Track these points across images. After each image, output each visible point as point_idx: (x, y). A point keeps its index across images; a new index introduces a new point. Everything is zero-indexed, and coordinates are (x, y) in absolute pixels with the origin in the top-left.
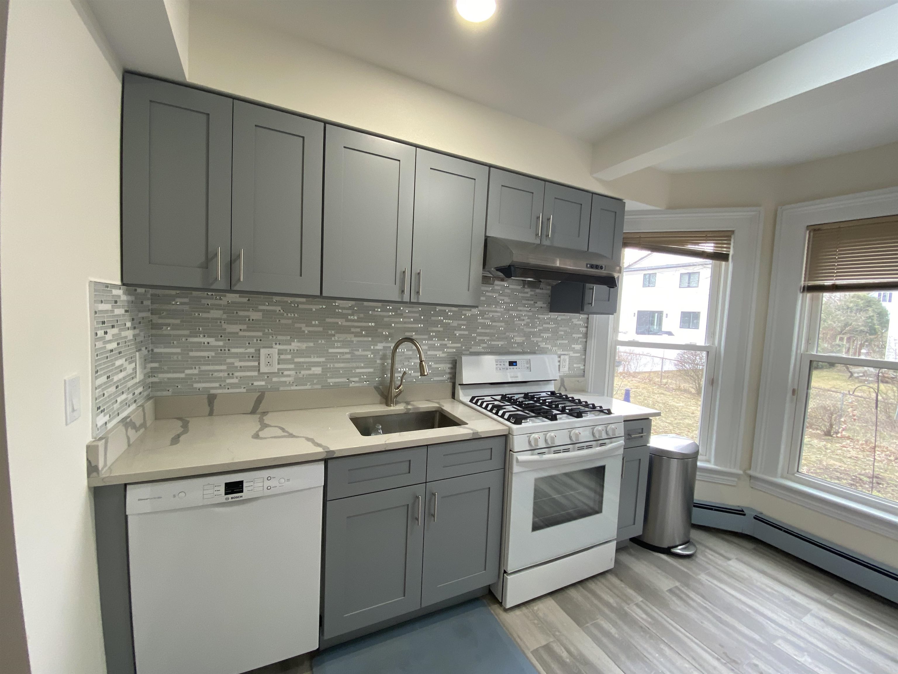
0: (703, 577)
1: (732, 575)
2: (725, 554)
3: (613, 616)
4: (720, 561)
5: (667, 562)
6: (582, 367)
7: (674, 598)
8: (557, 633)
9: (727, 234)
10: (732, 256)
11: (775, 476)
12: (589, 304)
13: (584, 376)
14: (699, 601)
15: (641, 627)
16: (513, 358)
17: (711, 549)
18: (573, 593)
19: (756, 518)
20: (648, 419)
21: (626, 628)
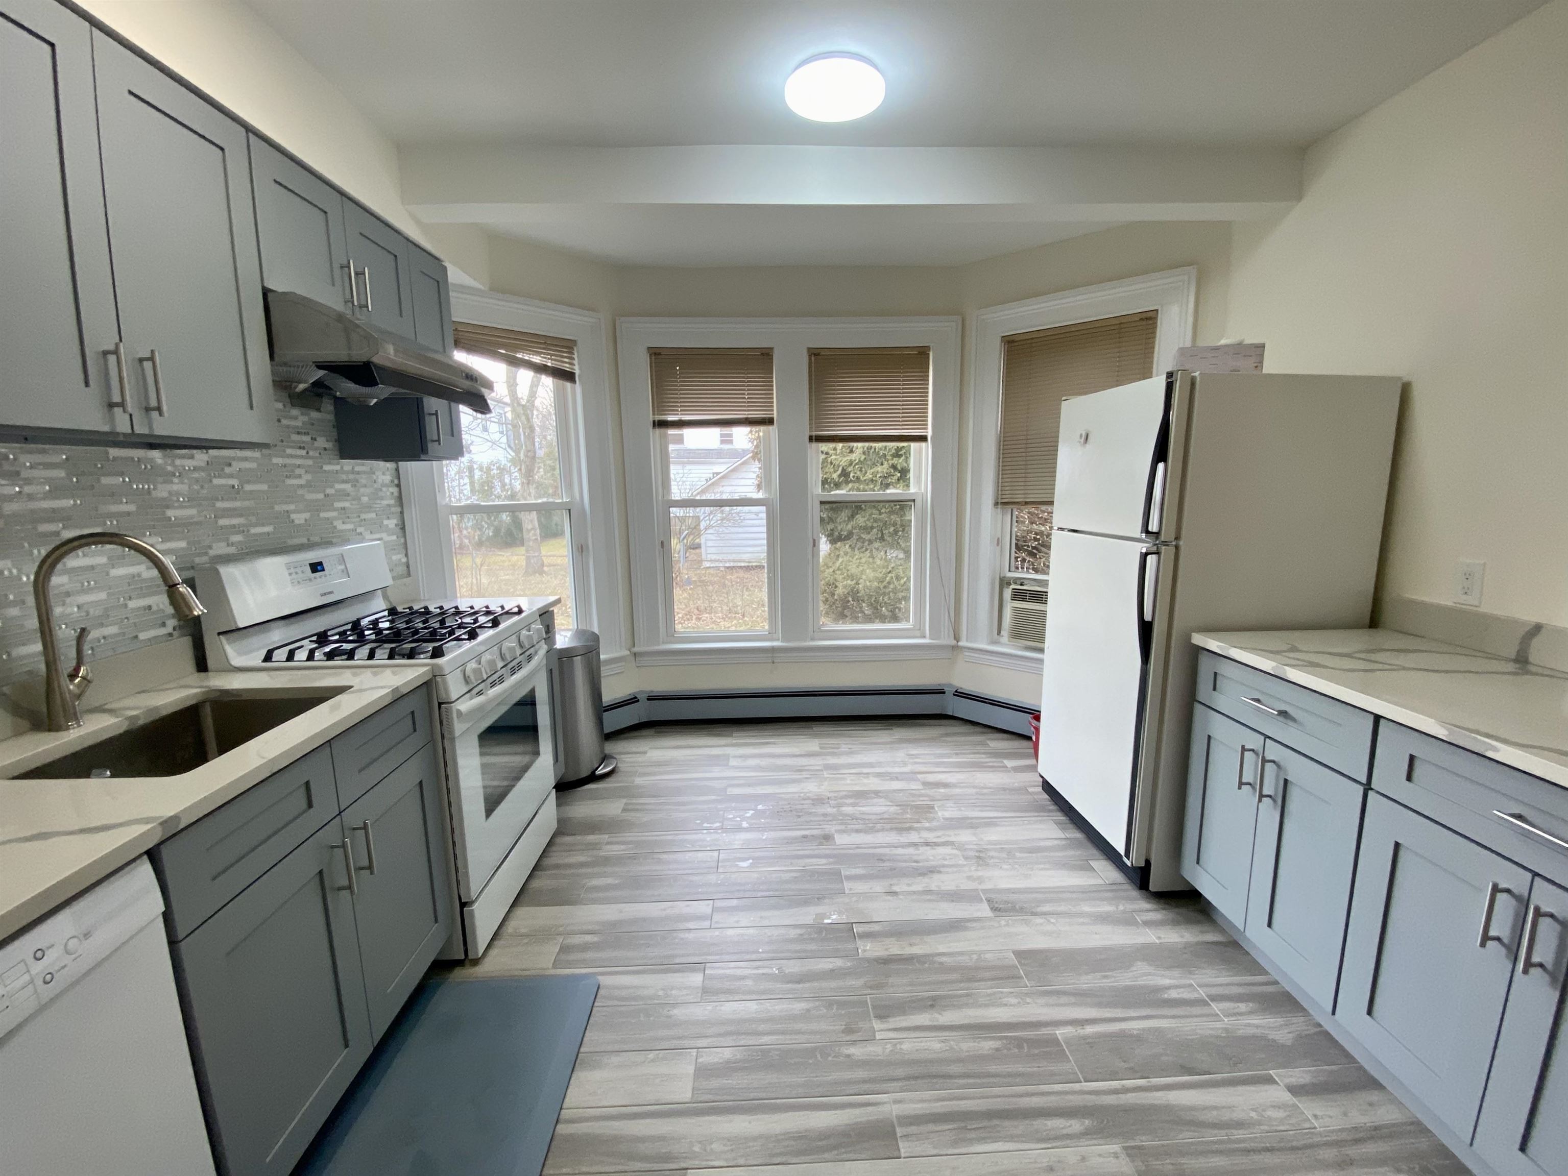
0: (639, 781)
1: (659, 764)
2: (639, 750)
3: (596, 870)
4: (640, 758)
5: (597, 789)
6: (404, 560)
7: (633, 814)
8: (561, 929)
9: (569, 344)
10: (579, 376)
11: (659, 644)
12: (433, 441)
13: (409, 575)
14: (653, 801)
15: (630, 858)
16: (313, 556)
17: (625, 753)
18: (535, 884)
19: (650, 699)
20: (547, 612)
21: (616, 869)
